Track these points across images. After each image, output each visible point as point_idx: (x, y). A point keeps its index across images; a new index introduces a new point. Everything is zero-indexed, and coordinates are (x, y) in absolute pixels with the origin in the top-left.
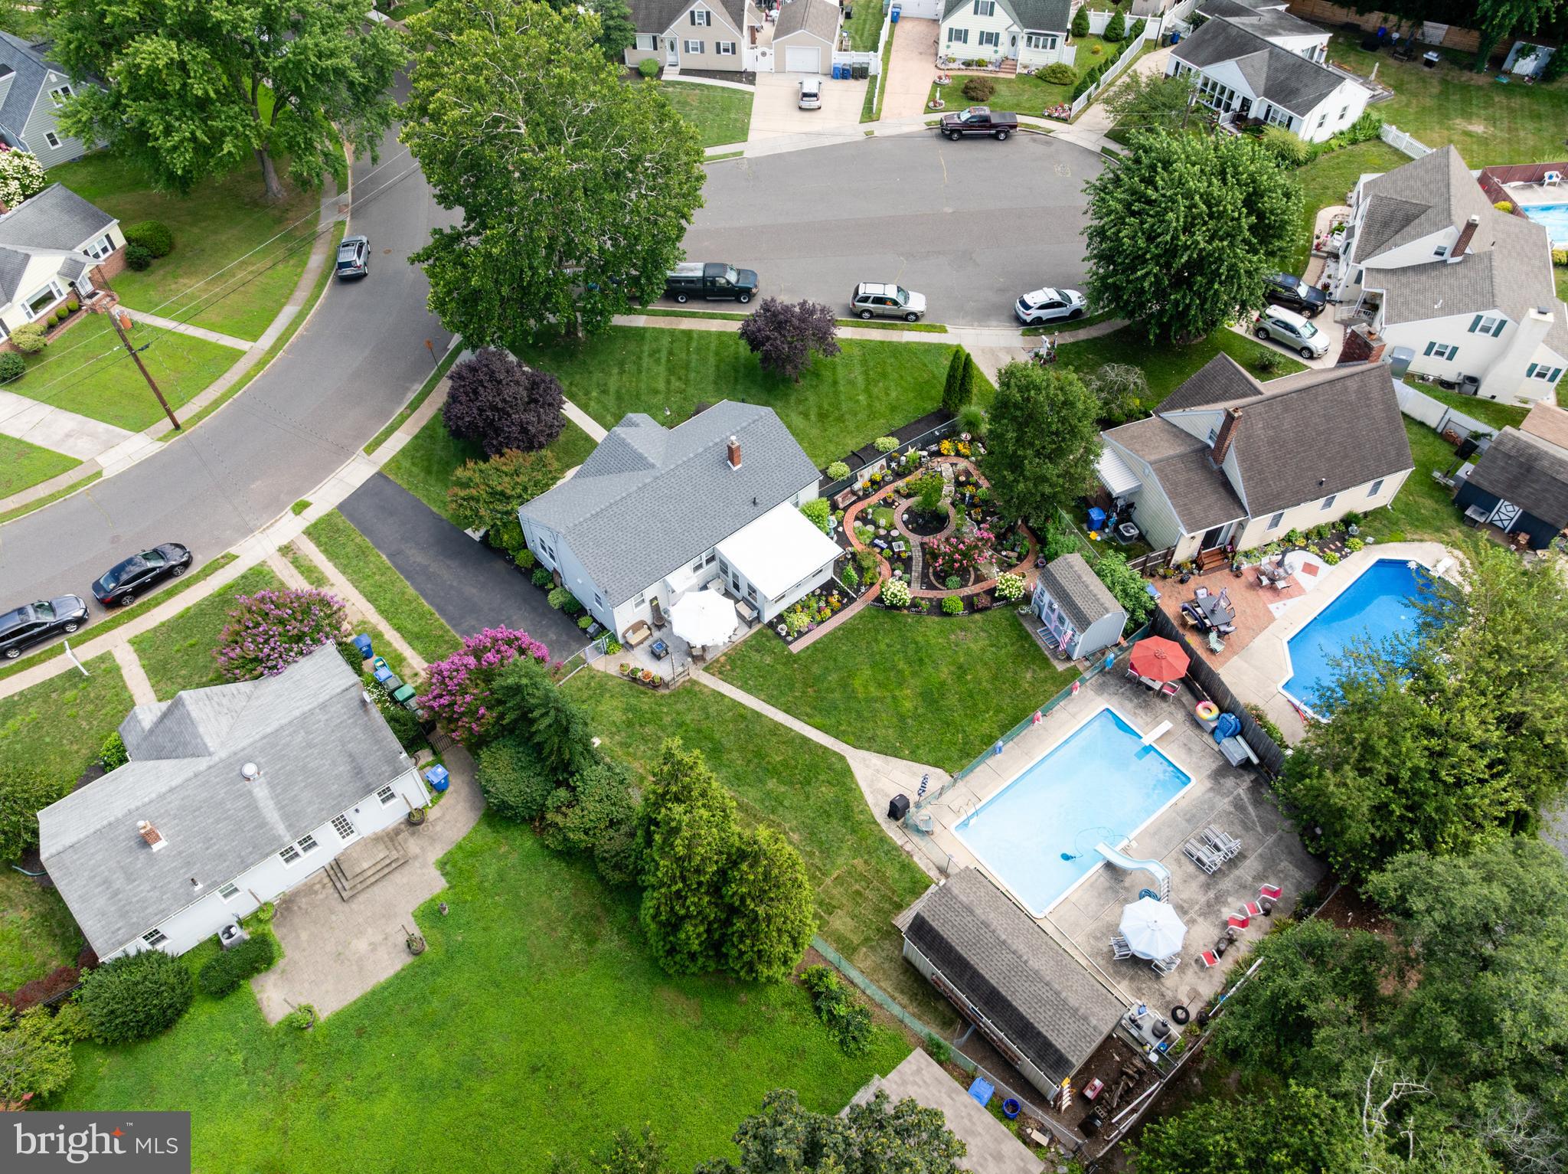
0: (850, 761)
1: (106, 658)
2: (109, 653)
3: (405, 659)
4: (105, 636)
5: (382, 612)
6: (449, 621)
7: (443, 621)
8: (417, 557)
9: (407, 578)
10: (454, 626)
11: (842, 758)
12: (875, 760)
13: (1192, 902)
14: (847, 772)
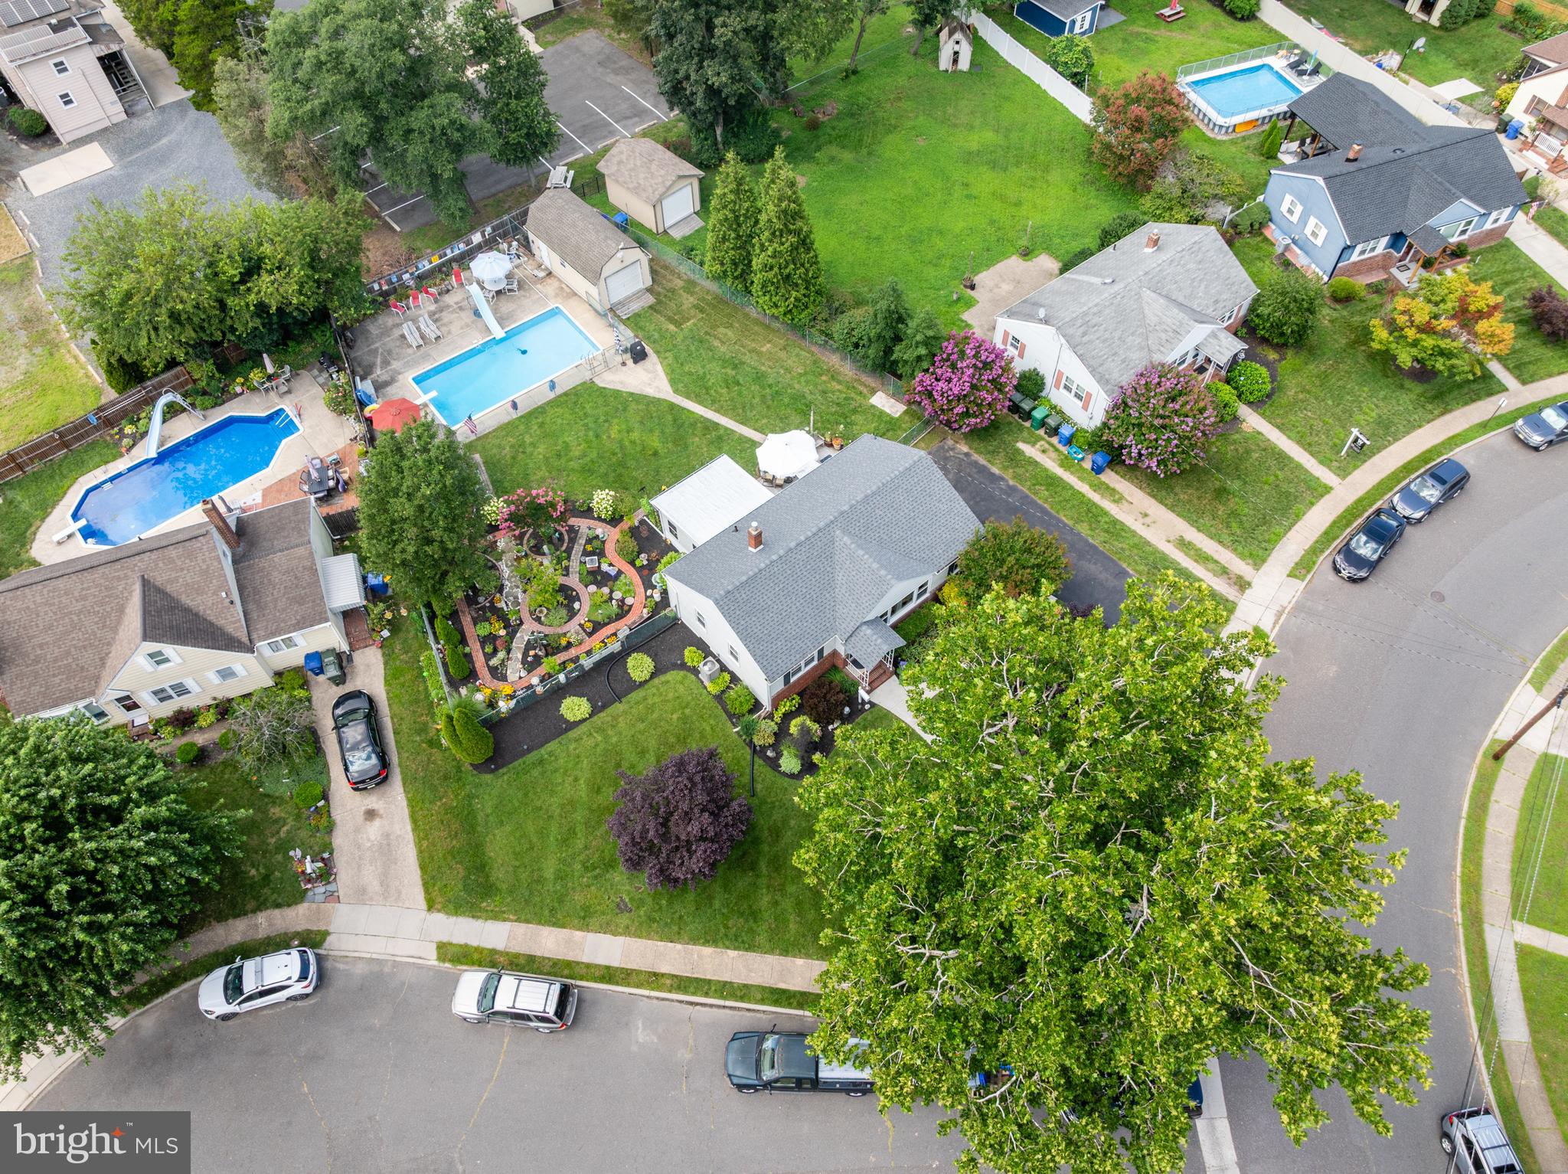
0: (670, 390)
1: (1343, 472)
2: (1344, 478)
3: (1061, 466)
4: (1360, 493)
5: (1106, 514)
6: (1033, 503)
7: (1040, 502)
8: (1093, 568)
9: (1094, 547)
10: (1027, 496)
11: (676, 391)
12: (651, 392)
13: (454, 311)
14: (673, 382)
